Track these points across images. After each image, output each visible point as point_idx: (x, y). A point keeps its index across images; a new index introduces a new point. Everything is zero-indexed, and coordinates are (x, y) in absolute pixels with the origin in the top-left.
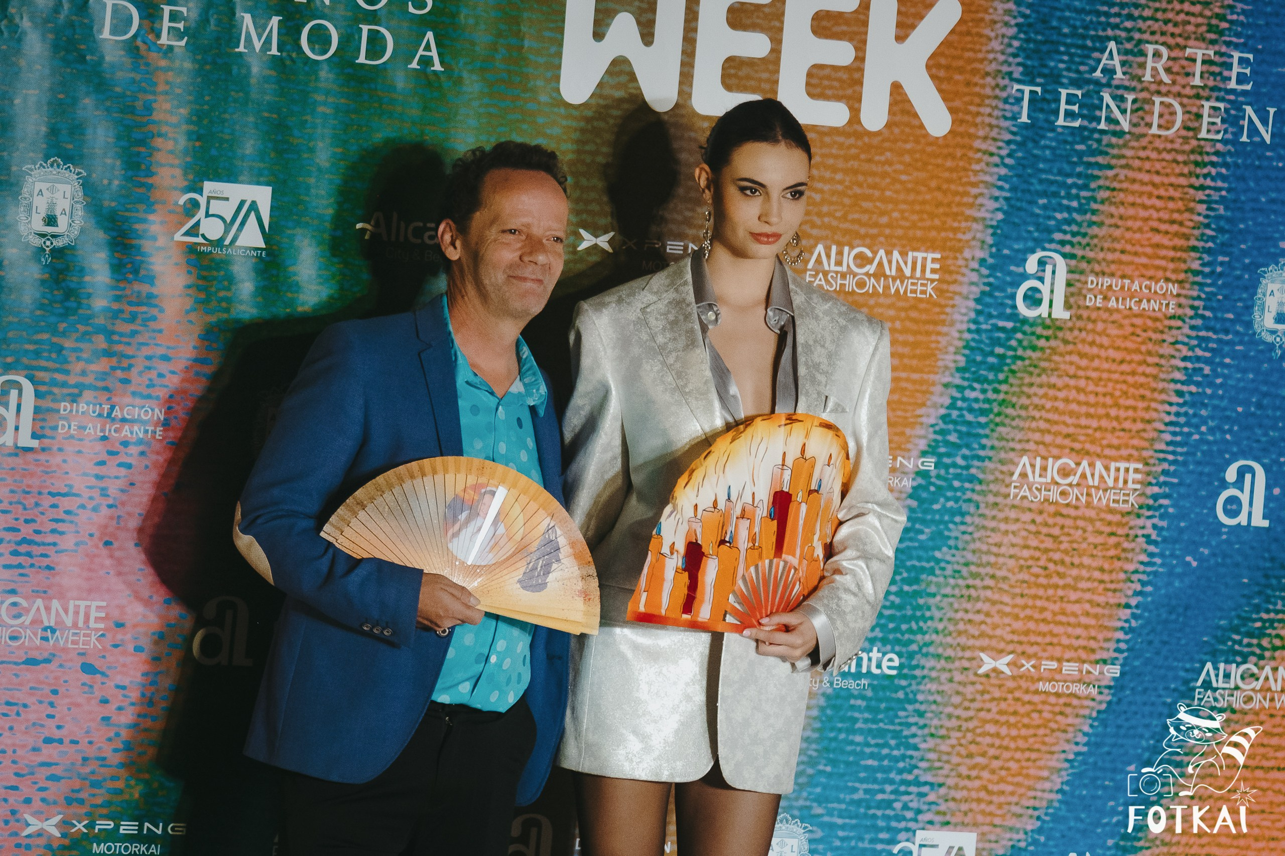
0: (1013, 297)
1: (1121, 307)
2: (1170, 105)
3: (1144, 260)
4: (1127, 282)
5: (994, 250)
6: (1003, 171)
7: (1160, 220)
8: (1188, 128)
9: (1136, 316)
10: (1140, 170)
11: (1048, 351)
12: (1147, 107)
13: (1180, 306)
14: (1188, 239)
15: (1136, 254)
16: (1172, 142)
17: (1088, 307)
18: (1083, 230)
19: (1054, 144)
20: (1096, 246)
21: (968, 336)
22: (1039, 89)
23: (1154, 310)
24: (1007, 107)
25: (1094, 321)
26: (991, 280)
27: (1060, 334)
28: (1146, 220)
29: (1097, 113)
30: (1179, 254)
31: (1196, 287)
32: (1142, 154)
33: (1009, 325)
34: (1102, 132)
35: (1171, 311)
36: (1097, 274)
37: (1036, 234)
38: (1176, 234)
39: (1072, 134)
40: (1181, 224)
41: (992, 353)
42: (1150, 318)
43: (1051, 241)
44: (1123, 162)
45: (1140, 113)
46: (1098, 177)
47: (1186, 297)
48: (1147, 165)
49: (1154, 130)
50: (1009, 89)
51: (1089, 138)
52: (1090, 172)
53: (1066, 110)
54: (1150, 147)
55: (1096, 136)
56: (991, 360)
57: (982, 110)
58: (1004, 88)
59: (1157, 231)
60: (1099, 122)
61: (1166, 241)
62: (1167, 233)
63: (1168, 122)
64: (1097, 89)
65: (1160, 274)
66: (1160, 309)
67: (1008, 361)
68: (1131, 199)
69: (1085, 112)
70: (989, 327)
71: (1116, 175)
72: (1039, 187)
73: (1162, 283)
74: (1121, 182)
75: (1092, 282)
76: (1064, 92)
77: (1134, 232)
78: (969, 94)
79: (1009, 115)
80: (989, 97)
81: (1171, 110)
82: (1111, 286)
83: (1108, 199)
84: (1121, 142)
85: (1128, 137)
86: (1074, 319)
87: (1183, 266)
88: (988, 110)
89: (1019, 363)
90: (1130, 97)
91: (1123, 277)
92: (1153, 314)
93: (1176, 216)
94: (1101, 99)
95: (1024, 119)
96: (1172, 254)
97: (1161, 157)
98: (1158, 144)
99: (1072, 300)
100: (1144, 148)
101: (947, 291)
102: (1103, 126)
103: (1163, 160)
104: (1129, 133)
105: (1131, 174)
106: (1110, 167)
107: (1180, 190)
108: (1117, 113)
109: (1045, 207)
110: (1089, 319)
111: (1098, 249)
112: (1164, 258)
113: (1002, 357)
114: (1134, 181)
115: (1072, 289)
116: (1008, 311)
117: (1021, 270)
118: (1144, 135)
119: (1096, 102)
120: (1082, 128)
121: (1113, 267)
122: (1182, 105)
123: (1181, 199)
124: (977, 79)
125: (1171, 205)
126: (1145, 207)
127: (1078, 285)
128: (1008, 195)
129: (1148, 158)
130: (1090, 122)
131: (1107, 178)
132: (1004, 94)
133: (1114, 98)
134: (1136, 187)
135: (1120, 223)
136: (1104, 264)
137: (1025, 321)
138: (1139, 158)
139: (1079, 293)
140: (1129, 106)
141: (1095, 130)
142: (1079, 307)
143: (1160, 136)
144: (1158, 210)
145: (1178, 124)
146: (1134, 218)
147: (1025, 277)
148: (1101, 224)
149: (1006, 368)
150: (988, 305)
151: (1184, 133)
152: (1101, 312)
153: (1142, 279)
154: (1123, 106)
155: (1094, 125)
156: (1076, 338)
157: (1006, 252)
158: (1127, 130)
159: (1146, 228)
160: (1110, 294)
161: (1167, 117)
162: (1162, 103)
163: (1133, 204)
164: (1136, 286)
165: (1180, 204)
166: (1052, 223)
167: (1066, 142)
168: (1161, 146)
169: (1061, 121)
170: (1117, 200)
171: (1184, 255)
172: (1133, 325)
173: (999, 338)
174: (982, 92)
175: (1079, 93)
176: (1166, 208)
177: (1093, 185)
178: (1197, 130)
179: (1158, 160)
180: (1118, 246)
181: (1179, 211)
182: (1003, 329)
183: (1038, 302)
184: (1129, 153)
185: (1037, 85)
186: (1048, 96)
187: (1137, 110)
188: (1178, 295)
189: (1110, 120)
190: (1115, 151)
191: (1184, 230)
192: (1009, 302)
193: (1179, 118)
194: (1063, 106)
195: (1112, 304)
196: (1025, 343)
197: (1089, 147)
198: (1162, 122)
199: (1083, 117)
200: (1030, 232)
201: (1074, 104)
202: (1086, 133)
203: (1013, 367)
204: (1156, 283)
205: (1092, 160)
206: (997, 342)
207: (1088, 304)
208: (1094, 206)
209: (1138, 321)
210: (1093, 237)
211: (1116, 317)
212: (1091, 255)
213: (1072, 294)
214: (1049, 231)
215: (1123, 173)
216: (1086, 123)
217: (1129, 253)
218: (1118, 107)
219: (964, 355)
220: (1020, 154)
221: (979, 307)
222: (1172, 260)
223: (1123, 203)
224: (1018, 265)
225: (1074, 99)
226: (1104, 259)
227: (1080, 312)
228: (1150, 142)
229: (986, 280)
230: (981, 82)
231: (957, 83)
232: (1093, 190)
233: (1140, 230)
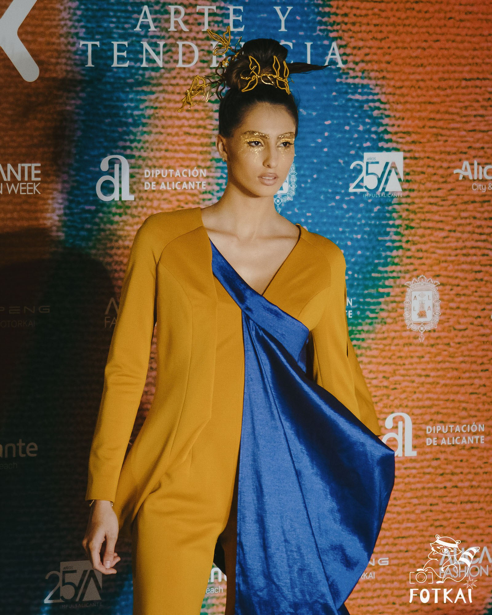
0: (94, 188)
1: (169, 188)
2: (190, 46)
3: (181, 155)
4: (171, 171)
5: (77, 157)
6: (79, 102)
7: (190, 126)
8: (203, 61)
9: (180, 194)
10: (173, 93)
11: (121, 224)
12: (173, 49)
13: (209, 184)
14: (210, 138)
15: (176, 151)
16: (193, 71)
17: (146, 191)
18: (138, 138)
19: (112, 80)
20: (148, 148)
21: (64, 218)
22: (98, 43)
23: (192, 189)
24: (77, 57)
25: (151, 200)
26: (78, 178)
27: (129, 211)
28: (180, 127)
29: (140, 56)
30: (205, 149)
31: (219, 170)
32: (174, 82)
33: (93, 208)
34: (145, 69)
35: (203, 188)
36: (150, 168)
37: (106, 144)
38: (202, 135)
39: (124, 72)
40: (205, 128)
41: (83, 229)
42: (189, 194)
43: (117, 147)
44: (161, 88)
45: (169, 54)
46: (145, 101)
47: (212, 177)
48: (178, 89)
49: (180, 64)
50: (77, 45)
51: (136, 74)
52: (138, 97)
53: (118, 56)
54: (179, 76)
55: (141, 72)
56: (83, 233)
57: (60, 60)
58: (74, 44)
59: (188, 134)
60: (142, 62)
61: (195, 140)
62: (195, 134)
63: (189, 58)
64: (138, 39)
65: (193, 163)
66: (196, 188)
67: (95, 233)
68: (168, 113)
69: (131, 56)
70: (79, 211)
71: (157, 98)
72: (104, 111)
73: (195, 170)
74: (160, 102)
75: (147, 173)
76: (115, 44)
77: (174, 136)
78: (50, 51)
79: (79, 62)
80: (64, 51)
81: (190, 50)
82: (160, 175)
83: (153, 115)
84: (158, 75)
85: (163, 71)
86: (137, 200)
87: (209, 157)
88: (64, 61)
89: (102, 233)
90: (161, 43)
91: (168, 168)
92: (191, 192)
93: (201, 122)
94: (142, 46)
95: (90, 64)
96: (200, 149)
97: (186, 83)
98: (184, 74)
99: (135, 187)
100: (175, 78)
101: (48, 189)
102: (144, 65)
103: (188, 85)
104: (163, 68)
105: (167, 96)
106: (153, 93)
107: (202, 104)
108: (153, 55)
109: (110, 124)
110: (147, 199)
111: (149, 150)
112: (195, 152)
113: (90, 231)
114: (169, 101)
115: (134, 180)
116: (91, 198)
117: (97, 169)
118: (174, 69)
119: (138, 48)
120: (130, 67)
121: (161, 162)
122: (198, 45)
123: (203, 110)
124: (54, 40)
125: (197, 115)
126: (179, 118)
127: (138, 176)
128: (83, 118)
129: (178, 84)
130: (136, 63)
131: (151, 100)
132: (74, 49)
133: (150, 44)
134: (171, 105)
135: (163, 131)
136: (154, 160)
137: (104, 204)
138: (172, 85)
139: (139, 182)
140: (161, 49)
141: (139, 68)
142: (140, 191)
143: (184, 68)
144: (188, 119)
145: (196, 59)
146: (173, 127)
147: (102, 174)
148: (150, 133)
149: (93, 238)
150: (77, 196)
151: (201, 65)
152: (155, 194)
153: (181, 168)
154: (157, 50)
155: (138, 64)
156: (140, 213)
157: (86, 157)
158: (161, 66)
159: (181, 133)
160: (160, 180)
161: (188, 55)
162: (184, 45)
163: (171, 117)
164: (178, 173)
165: (203, 114)
166: (117, 135)
167: (120, 78)
168: (186, 75)
169: (115, 64)
170: (159, 115)
171: (209, 149)
172: (178, 200)
173: (86, 218)
174: (59, 48)
175: (126, 43)
176: (193, 118)
177: (142, 106)
178: (209, 62)
179: (185, 85)
180: (163, 147)
181: (202, 119)
182: (89, 211)
183: (111, 191)
184: (164, 82)
185: (97, 40)
186: (104, 47)
187: (167, 52)
188: (208, 177)
189: (150, 60)
190: (155, 82)
191: (207, 132)
192: (91, 192)
193: (197, 54)
194: (116, 54)
195: (163, 187)
196: (105, 220)
197: (137, 80)
198: (185, 58)
199: (130, 59)
200: (101, 142)
201: (123, 51)
202: (133, 71)
203: (99, 237)
204: (192, 170)
205: (140, 89)
206: (86, 221)
207: (146, 189)
208: (144, 121)
209: (181, 197)
210: (145, 142)
211: (166, 196)
212: (144, 154)
213: (135, 183)
214: (115, 141)
215: (161, 96)
216: (133, 64)
217: (171, 151)
218: (154, 51)
219: (63, 232)
220: (89, 89)
221: (71, 198)
222: (201, 153)
223: (163, 117)
224: (95, 167)
225: (123, 48)
226: (154, 157)
227: (142, 194)
228: (178, 73)
229: (74, 179)
230: (57, 41)
231: (40, 43)
232: (142, 110)
233: (177, 134)
